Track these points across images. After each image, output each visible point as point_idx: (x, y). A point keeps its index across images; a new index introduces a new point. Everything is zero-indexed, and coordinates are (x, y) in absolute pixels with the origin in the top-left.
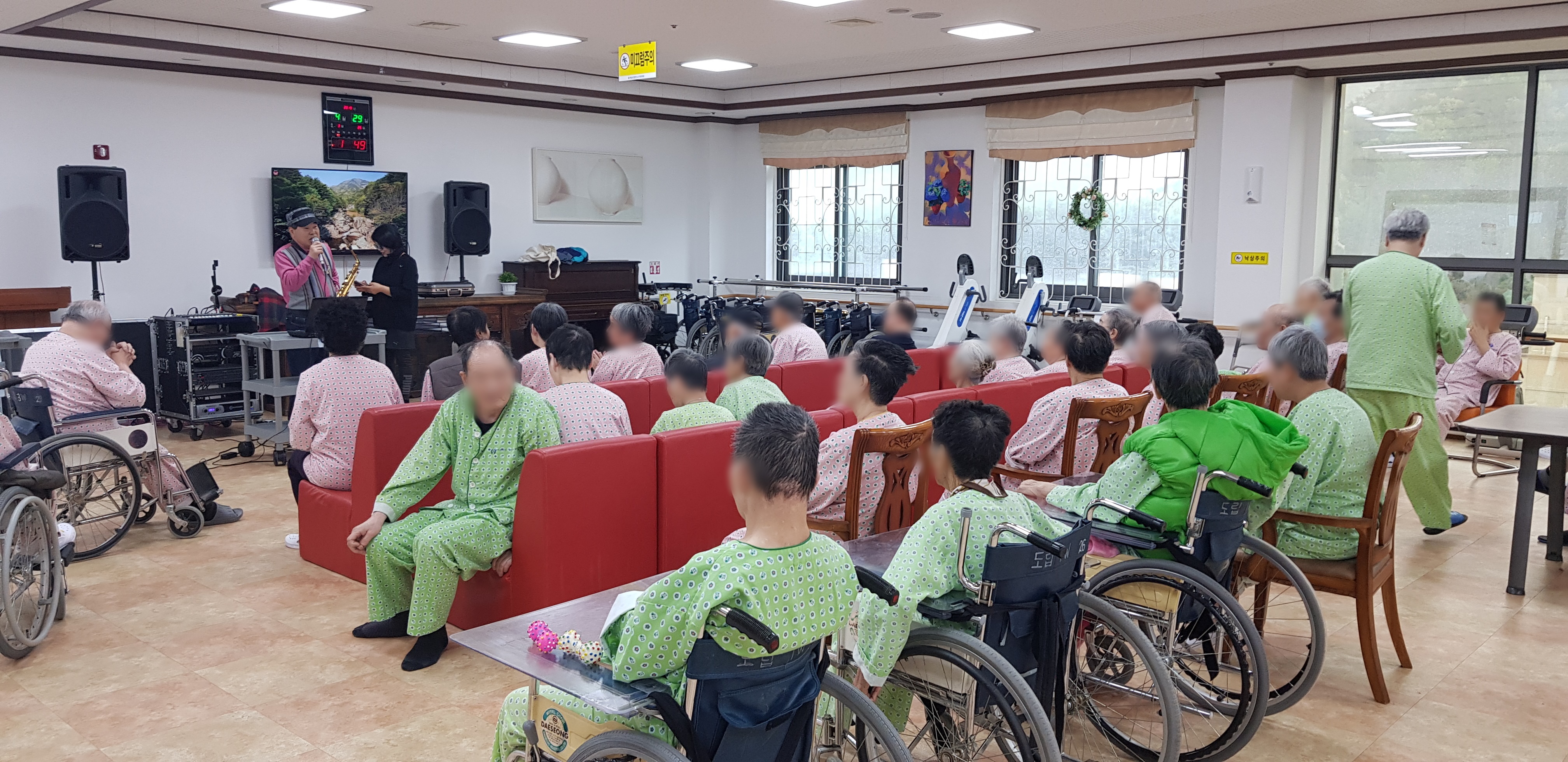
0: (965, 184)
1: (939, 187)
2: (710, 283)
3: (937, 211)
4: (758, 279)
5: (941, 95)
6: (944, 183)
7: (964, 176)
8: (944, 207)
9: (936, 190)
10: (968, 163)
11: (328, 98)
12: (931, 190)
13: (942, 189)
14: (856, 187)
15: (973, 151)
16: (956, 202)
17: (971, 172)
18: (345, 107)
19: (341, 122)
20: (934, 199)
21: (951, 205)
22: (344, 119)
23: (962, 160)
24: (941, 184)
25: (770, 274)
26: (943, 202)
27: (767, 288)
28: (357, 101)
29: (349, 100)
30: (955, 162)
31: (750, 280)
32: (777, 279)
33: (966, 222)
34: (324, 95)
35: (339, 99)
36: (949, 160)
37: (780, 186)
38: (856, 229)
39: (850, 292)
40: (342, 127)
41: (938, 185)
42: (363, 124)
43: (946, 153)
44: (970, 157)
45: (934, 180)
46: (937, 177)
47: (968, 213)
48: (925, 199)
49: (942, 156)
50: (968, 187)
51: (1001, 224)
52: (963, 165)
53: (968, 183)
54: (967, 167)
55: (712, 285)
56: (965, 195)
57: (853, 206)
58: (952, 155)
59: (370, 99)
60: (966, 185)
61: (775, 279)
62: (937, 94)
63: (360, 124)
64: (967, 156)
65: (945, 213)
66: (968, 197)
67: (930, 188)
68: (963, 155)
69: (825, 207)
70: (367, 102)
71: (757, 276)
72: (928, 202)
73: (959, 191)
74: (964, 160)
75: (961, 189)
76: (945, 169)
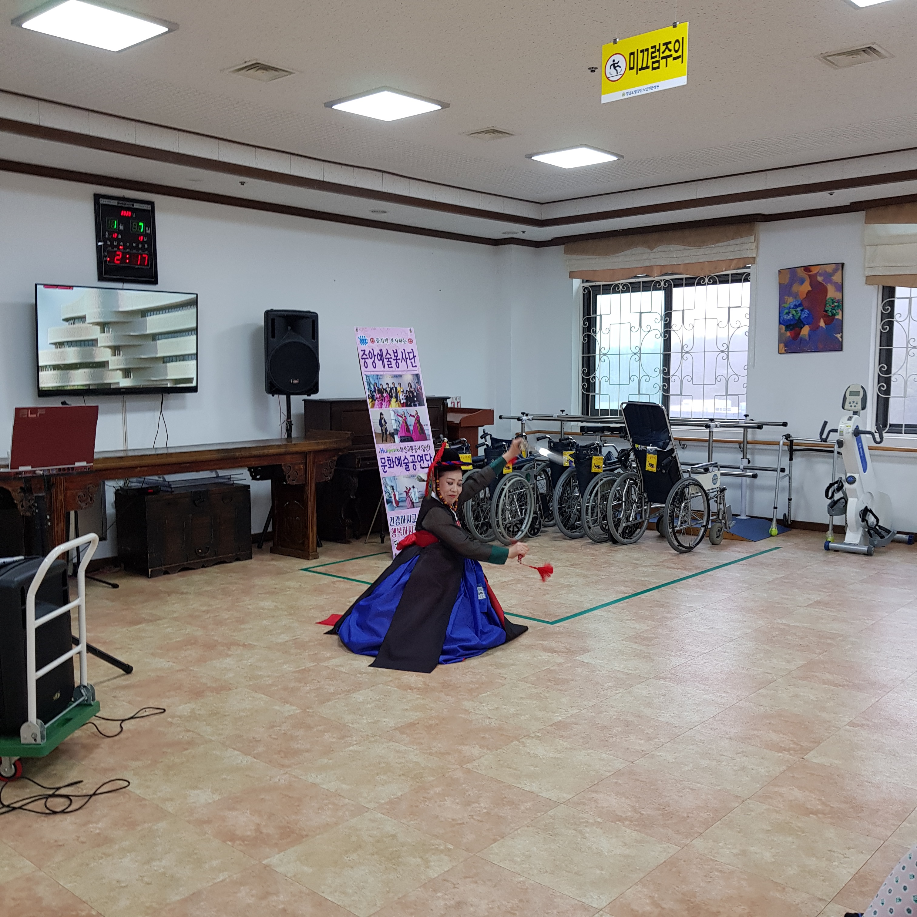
0: (833, 303)
1: (799, 309)
2: (519, 419)
3: (796, 336)
4: (564, 414)
5: (831, 194)
6: (806, 304)
7: (832, 293)
8: (805, 331)
9: (794, 312)
10: (836, 278)
11: (102, 201)
12: (788, 313)
13: (802, 310)
14: (683, 311)
15: (843, 264)
16: (822, 324)
17: (840, 288)
18: (123, 213)
19: (118, 231)
20: (792, 323)
21: (815, 328)
22: (121, 227)
23: (828, 276)
24: (800, 305)
25: (575, 410)
26: (804, 326)
27: (572, 423)
28: (137, 206)
29: (128, 204)
30: (820, 279)
31: (555, 416)
32: (582, 414)
33: (838, 347)
34: (97, 197)
35: (115, 203)
36: (810, 276)
37: (586, 312)
38: (682, 357)
39: (704, 428)
40: (120, 237)
41: (796, 306)
42: (145, 234)
43: (807, 269)
44: (840, 271)
45: (791, 301)
46: (795, 296)
47: (839, 336)
48: (780, 323)
49: (801, 273)
50: (838, 306)
51: (878, 348)
52: (830, 281)
53: (838, 301)
54: (835, 284)
55: (520, 422)
56: (834, 315)
57: (680, 333)
58: (815, 271)
59: (152, 204)
60: (836, 304)
61: (580, 414)
62: (824, 194)
63: (141, 234)
64: (835, 271)
65: (807, 338)
66: (839, 317)
67: (787, 311)
68: (829, 269)
69: (643, 334)
70: (148, 207)
71: (563, 411)
72: (784, 327)
73: (826, 311)
74: (832, 275)
75: (828, 308)
76: (806, 287)
